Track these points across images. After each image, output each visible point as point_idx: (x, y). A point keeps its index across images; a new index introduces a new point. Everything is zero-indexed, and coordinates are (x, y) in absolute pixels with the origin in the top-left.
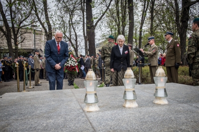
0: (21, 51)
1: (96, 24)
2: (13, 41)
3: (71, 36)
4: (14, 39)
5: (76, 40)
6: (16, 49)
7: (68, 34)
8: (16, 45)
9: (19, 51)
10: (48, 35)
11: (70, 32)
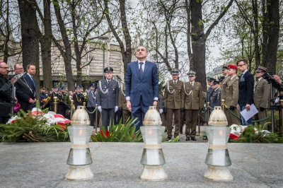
0: (87, 79)
1: (209, 31)
2: (74, 62)
3: (167, 53)
4: (76, 60)
5: (176, 62)
6: (79, 75)
7: (162, 51)
8: (79, 69)
9: (83, 80)
10: (125, 53)
11: (166, 46)
